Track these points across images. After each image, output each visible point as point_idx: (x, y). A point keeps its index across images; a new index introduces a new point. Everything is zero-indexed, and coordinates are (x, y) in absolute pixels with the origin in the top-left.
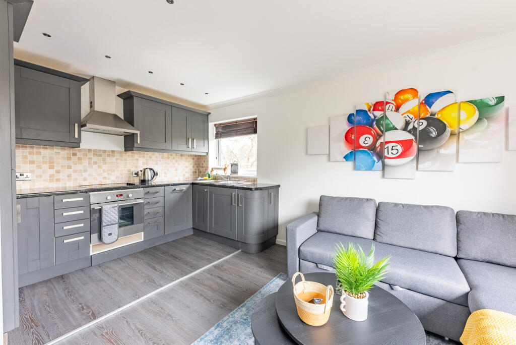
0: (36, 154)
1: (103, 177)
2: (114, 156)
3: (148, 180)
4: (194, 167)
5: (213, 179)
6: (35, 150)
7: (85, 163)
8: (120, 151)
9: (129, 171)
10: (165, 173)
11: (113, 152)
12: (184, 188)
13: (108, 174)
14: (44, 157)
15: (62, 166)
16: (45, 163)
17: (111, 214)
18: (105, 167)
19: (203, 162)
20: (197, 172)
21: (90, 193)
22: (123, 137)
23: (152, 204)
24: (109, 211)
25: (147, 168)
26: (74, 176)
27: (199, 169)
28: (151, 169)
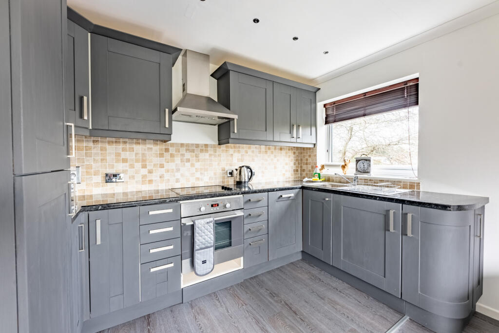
0: (129, 151)
1: (196, 178)
2: (207, 151)
3: (245, 182)
4: (295, 164)
5: (325, 181)
6: (128, 146)
7: (178, 160)
8: (214, 145)
9: (223, 170)
10: (263, 172)
11: (206, 146)
12: (292, 194)
13: (201, 173)
14: (136, 154)
15: (154, 165)
16: (137, 161)
17: (206, 233)
18: (198, 165)
19: (307, 157)
20: (299, 170)
21: (181, 202)
22: (216, 127)
23: (254, 217)
24: (203, 228)
25: (243, 167)
26: (167, 176)
27: (301, 167)
28: (248, 167)
